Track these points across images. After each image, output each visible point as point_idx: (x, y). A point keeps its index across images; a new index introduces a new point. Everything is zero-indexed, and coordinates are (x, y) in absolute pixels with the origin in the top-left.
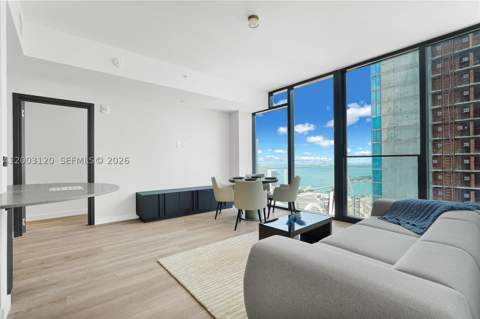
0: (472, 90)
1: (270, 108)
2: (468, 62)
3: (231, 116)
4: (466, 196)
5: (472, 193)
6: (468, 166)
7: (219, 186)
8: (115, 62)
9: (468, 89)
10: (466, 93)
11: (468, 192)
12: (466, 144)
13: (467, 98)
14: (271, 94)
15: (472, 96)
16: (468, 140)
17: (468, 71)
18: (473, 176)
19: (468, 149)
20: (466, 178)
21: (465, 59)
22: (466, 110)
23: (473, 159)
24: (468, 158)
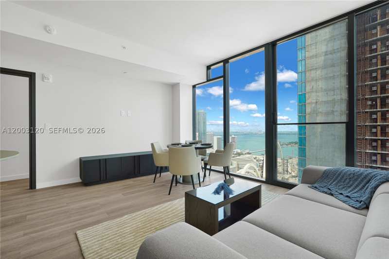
0: (379, 72)
1: (208, 81)
2: (376, 49)
3: (173, 88)
4: (374, 158)
5: (379, 156)
6: (376, 134)
7: (157, 151)
8: (47, 29)
9: (376, 71)
10: (374, 75)
11: (375, 155)
12: (374, 116)
13: (376, 78)
14: (208, 68)
15: (379, 77)
16: (376, 113)
17: (376, 57)
18: (379, 142)
19: (376, 120)
20: (374, 144)
21: (374, 47)
22: (374, 89)
23: (379, 128)
24: (375, 127)
